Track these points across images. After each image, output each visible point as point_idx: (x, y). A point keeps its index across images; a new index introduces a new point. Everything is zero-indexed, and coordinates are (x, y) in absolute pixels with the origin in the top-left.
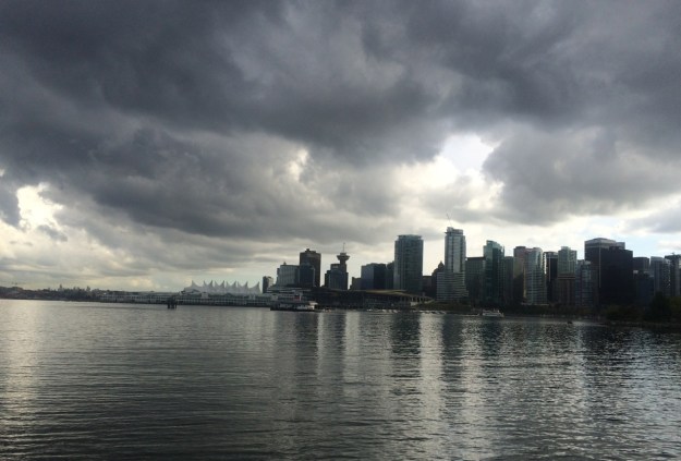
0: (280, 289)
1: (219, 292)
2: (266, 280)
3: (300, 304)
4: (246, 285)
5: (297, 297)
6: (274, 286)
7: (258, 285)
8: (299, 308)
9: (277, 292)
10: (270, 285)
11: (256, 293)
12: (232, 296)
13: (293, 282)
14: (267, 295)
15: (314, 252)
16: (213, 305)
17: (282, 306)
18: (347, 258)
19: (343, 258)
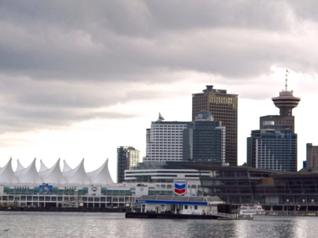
0: (153, 172)
1: (26, 181)
2: (123, 155)
3: (186, 204)
4: (82, 166)
5: (180, 189)
6: (141, 166)
7: (105, 167)
8: (185, 212)
9: (147, 179)
10: (133, 163)
11: (104, 183)
12: (51, 189)
13: (178, 157)
14: (127, 186)
15: (223, 93)
16: (15, 209)
17: (149, 208)
18: (294, 102)
19: (286, 103)
